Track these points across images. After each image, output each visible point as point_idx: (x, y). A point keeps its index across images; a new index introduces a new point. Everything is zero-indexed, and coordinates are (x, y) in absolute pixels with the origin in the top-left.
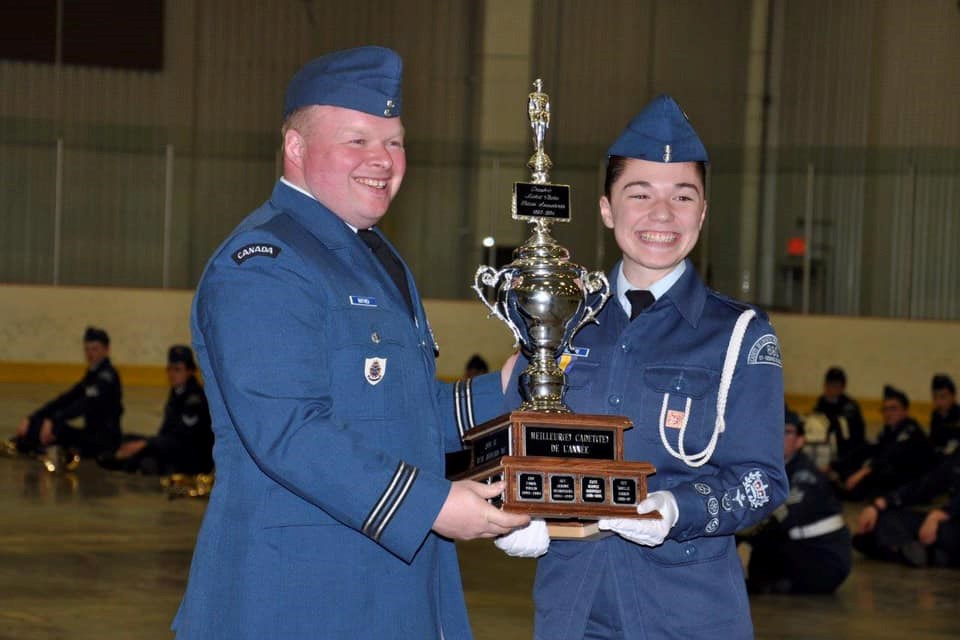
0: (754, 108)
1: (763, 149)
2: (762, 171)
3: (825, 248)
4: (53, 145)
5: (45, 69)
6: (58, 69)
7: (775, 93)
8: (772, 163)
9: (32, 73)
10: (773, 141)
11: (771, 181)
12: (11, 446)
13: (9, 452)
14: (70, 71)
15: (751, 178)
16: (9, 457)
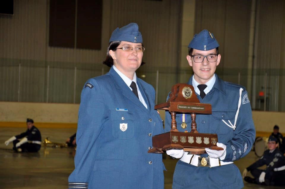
0: (250, 59)
1: (253, 69)
2: (252, 75)
3: (269, 94)
4: (74, 69)
5: (72, 50)
6: (75, 49)
7: (256, 55)
8: (255, 72)
9: (68, 51)
10: (255, 67)
11: (255, 77)
12: (66, 145)
13: (66, 146)
14: (78, 50)
15: (249, 77)
16: (66, 147)
